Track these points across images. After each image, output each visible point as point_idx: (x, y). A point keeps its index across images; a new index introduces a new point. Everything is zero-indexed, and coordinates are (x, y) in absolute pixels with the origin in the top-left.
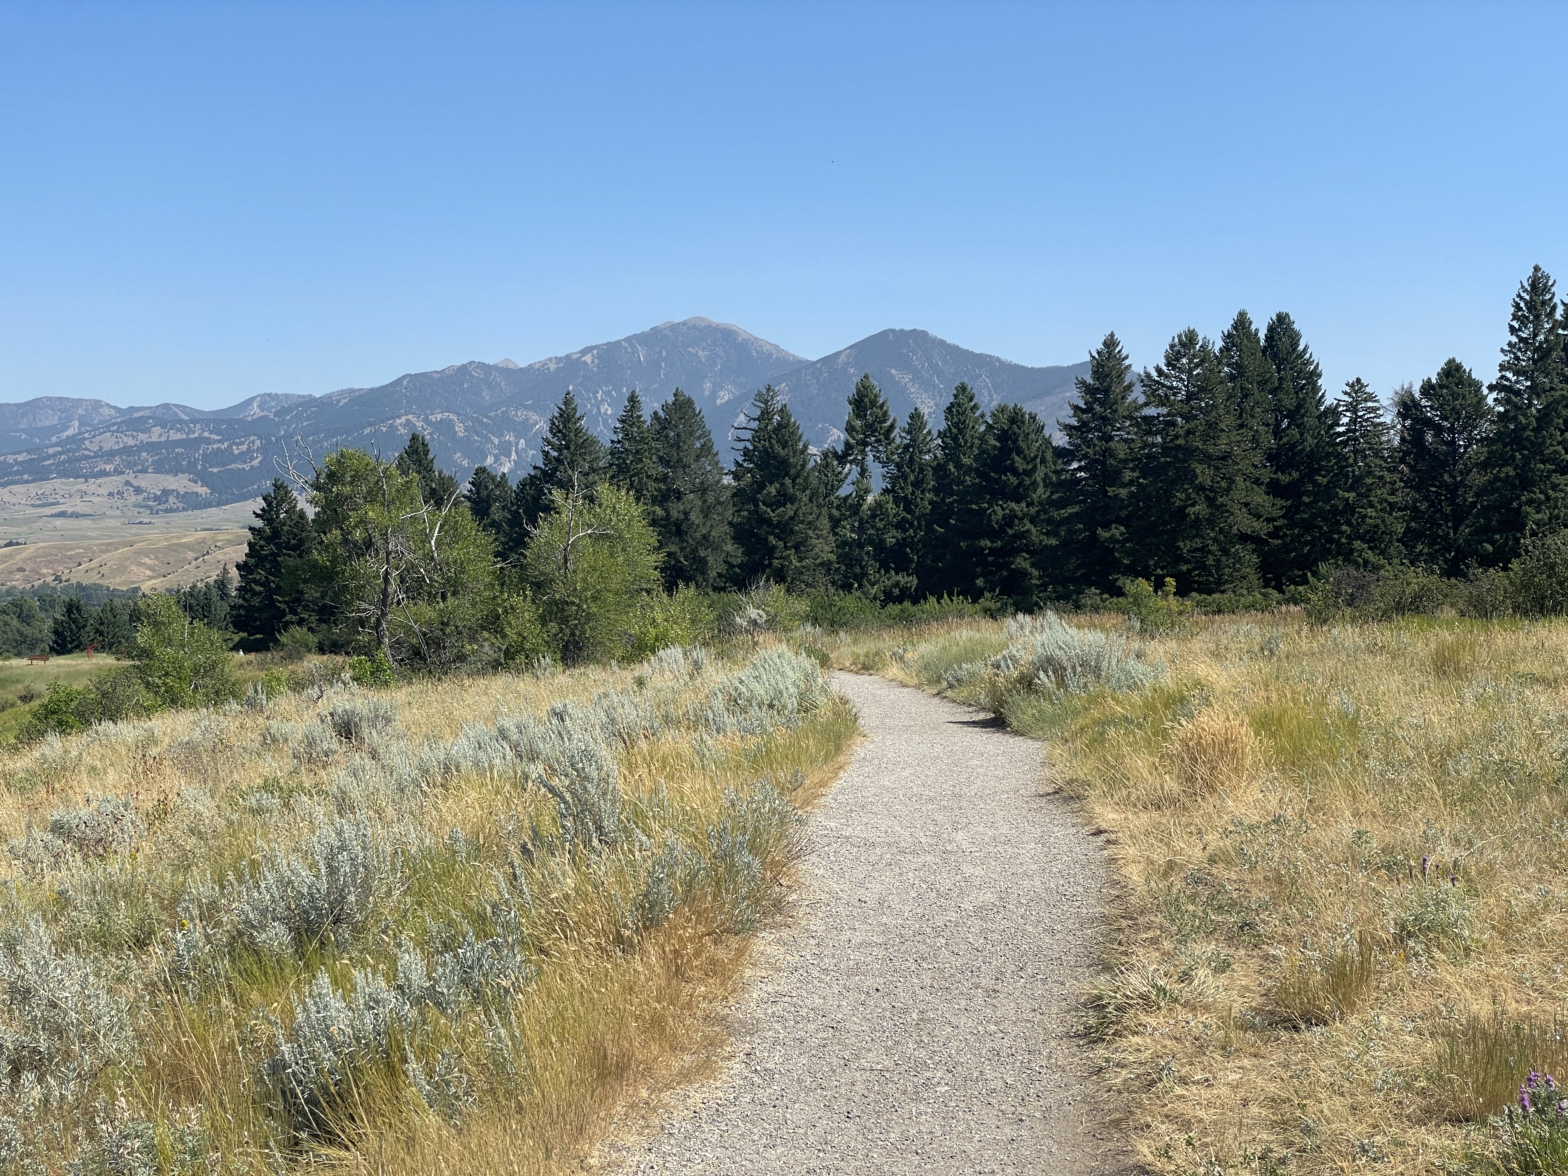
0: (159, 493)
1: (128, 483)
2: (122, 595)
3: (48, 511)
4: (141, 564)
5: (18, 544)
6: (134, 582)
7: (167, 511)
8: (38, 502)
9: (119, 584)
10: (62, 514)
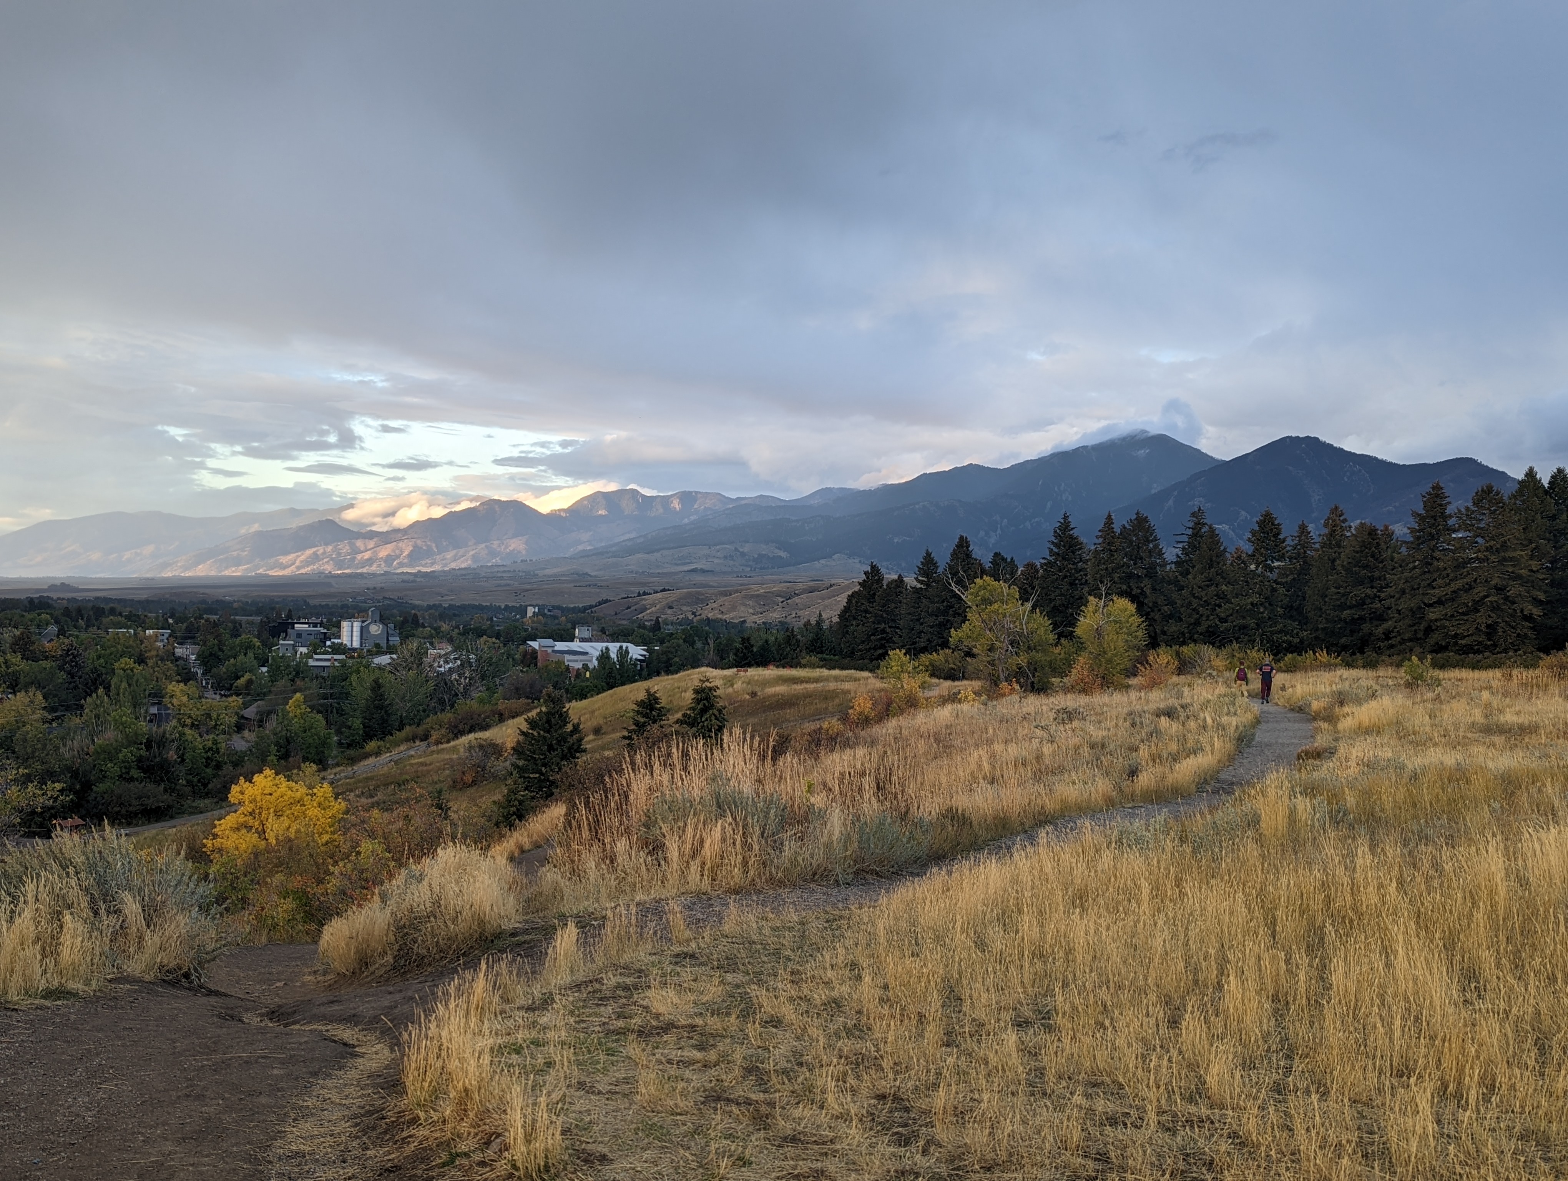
0: (756, 556)
1: (736, 549)
2: (734, 626)
3: (686, 568)
4: (746, 605)
5: (669, 590)
6: (741, 617)
7: (761, 568)
8: (679, 562)
9: (732, 618)
10: (694, 571)
